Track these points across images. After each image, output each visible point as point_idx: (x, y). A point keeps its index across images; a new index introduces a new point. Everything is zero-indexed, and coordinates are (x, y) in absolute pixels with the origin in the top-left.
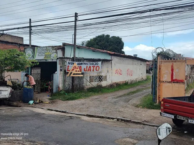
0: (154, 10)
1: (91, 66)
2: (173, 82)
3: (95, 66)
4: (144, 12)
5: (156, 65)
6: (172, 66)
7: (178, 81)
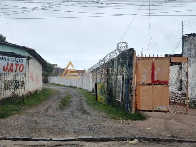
1: (14, 63)
2: (154, 84)
3: (18, 65)
6: (153, 64)
7: (160, 83)
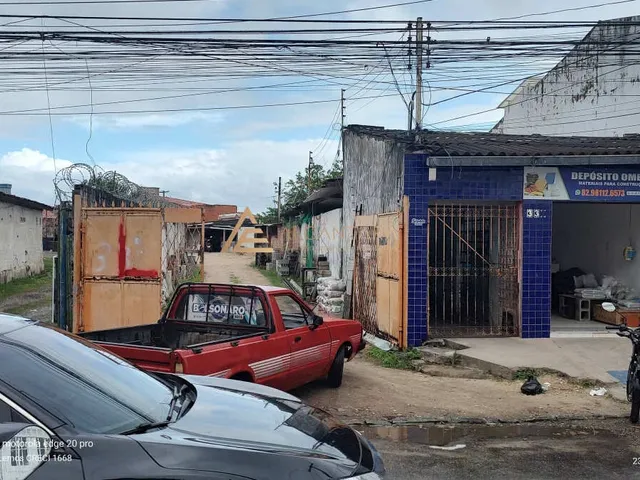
0: (55, 36)
2: (126, 279)
4: (22, 38)
5: (69, 223)
6: (121, 227)
7: (138, 276)
